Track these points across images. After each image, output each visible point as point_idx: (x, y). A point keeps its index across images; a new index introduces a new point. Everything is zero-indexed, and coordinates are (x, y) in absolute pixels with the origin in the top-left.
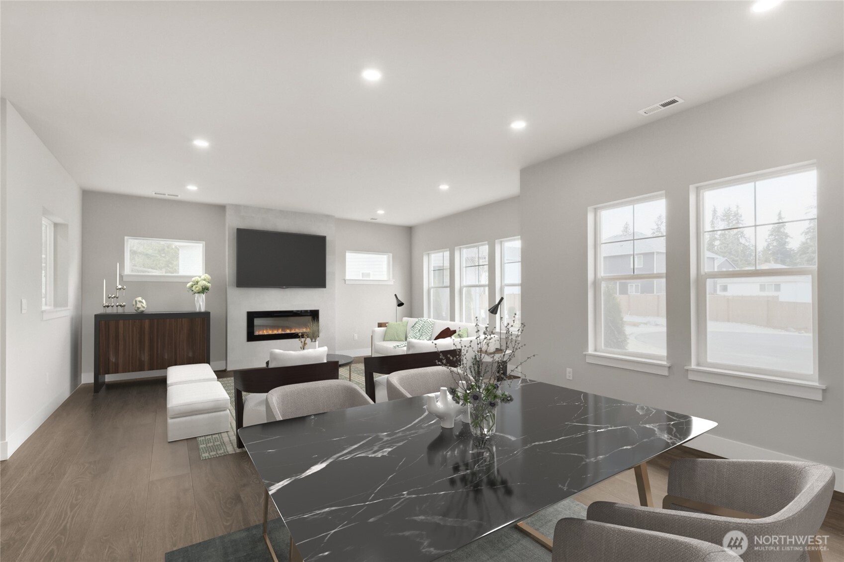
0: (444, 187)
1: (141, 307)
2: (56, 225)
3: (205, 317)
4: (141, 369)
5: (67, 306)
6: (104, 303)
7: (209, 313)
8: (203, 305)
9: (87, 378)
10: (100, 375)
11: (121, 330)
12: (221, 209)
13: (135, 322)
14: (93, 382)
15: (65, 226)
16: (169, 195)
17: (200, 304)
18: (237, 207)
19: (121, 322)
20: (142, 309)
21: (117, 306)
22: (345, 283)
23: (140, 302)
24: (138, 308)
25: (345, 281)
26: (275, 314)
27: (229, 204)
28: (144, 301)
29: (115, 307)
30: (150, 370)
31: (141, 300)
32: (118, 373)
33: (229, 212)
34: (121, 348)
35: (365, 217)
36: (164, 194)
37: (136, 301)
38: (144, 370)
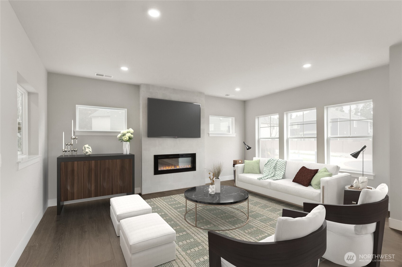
0: (307, 66)
1: (89, 151)
2: (29, 94)
3: (131, 158)
4: (90, 196)
5: (38, 154)
6: (64, 149)
7: (134, 155)
8: (128, 149)
9: (53, 203)
10: (61, 201)
11: (76, 169)
12: (137, 87)
13: (85, 163)
14: (57, 205)
15: (36, 94)
16: (106, 76)
17: (126, 149)
18: (148, 86)
19: (76, 163)
20: (89, 153)
21: (72, 151)
22: (209, 136)
23: (88, 148)
24: (86, 152)
25: (209, 134)
26: (170, 157)
27: (143, 84)
28: (90, 147)
29: (71, 151)
30: (96, 197)
31: (88, 146)
32: (74, 200)
33: (142, 90)
34: (76, 181)
35: (222, 94)
36: (103, 75)
37: (85, 147)
38: (91, 197)
